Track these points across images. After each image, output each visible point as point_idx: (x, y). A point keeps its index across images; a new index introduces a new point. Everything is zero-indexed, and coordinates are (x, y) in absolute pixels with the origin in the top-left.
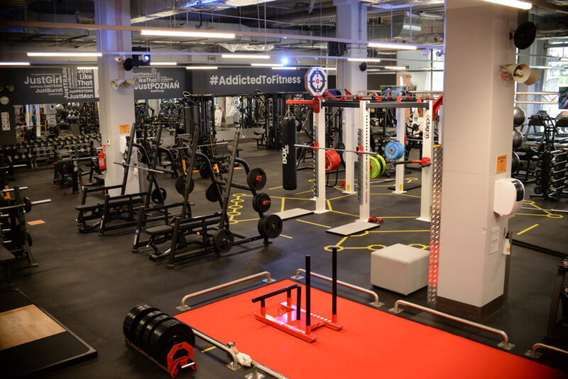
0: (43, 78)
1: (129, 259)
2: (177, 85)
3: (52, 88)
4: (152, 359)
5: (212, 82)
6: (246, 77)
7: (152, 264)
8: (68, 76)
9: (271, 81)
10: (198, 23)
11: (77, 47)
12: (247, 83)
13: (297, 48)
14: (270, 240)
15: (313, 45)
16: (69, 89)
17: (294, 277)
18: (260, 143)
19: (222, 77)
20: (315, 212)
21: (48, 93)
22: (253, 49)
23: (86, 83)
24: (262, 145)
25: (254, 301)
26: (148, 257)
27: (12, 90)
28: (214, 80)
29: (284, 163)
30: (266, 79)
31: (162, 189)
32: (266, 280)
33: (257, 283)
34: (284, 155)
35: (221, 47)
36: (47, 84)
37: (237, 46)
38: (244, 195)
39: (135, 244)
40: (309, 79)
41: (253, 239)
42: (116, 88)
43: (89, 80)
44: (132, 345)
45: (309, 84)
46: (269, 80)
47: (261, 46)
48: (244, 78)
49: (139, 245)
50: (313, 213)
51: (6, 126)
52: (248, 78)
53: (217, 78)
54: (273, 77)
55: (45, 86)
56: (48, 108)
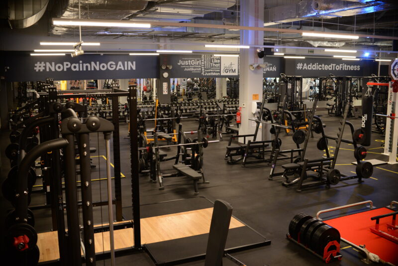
0: (189, 61)
1: (268, 184)
2: (275, 69)
3: (194, 68)
4: (309, 250)
5: (298, 68)
6: (322, 65)
7: (285, 188)
8: (205, 60)
9: (339, 68)
10: (298, 27)
11: (213, 41)
12: (322, 69)
13: (361, 45)
14: (363, 179)
15: (374, 42)
16: (205, 69)
17: (389, 206)
18: (330, 111)
19: (305, 64)
20: (389, 163)
21: (191, 71)
22: (329, 45)
23: (216, 65)
24: (332, 113)
25: (372, 219)
26: (281, 184)
27: (170, 69)
28: (299, 66)
29: (362, 126)
30: (335, 66)
31: (279, 139)
32: (369, 206)
33: (363, 208)
34: (363, 121)
35: (308, 43)
36: (191, 65)
37: (319, 42)
38: (332, 147)
39: (271, 174)
40: (392, 68)
41: (352, 178)
42: (253, 70)
43: (218, 63)
44: (292, 239)
45: (392, 71)
46: (338, 68)
47: (335, 43)
48: (320, 66)
49: (273, 175)
50: (387, 163)
51: (165, 91)
52: (323, 65)
53: (301, 65)
54: (341, 65)
55: (190, 66)
56: (181, 81)
